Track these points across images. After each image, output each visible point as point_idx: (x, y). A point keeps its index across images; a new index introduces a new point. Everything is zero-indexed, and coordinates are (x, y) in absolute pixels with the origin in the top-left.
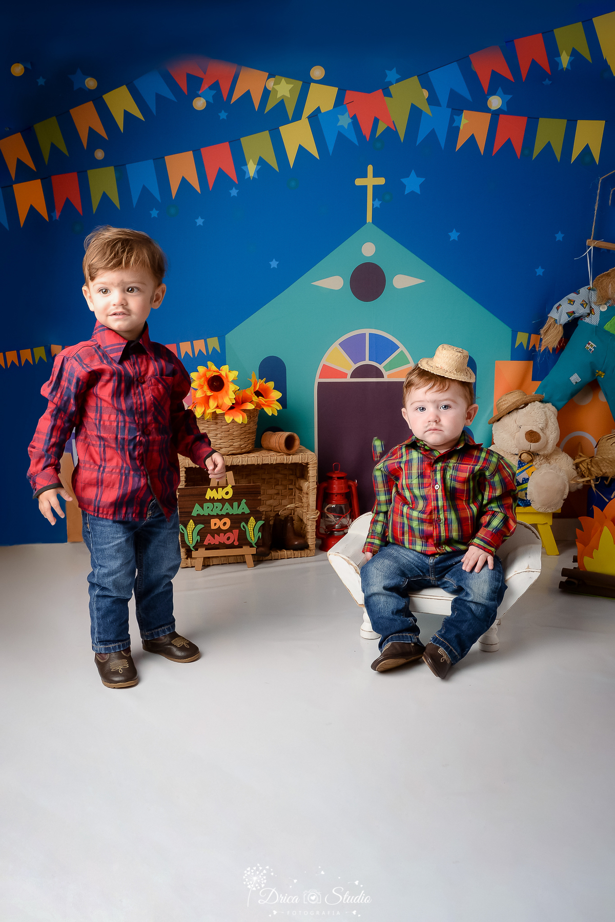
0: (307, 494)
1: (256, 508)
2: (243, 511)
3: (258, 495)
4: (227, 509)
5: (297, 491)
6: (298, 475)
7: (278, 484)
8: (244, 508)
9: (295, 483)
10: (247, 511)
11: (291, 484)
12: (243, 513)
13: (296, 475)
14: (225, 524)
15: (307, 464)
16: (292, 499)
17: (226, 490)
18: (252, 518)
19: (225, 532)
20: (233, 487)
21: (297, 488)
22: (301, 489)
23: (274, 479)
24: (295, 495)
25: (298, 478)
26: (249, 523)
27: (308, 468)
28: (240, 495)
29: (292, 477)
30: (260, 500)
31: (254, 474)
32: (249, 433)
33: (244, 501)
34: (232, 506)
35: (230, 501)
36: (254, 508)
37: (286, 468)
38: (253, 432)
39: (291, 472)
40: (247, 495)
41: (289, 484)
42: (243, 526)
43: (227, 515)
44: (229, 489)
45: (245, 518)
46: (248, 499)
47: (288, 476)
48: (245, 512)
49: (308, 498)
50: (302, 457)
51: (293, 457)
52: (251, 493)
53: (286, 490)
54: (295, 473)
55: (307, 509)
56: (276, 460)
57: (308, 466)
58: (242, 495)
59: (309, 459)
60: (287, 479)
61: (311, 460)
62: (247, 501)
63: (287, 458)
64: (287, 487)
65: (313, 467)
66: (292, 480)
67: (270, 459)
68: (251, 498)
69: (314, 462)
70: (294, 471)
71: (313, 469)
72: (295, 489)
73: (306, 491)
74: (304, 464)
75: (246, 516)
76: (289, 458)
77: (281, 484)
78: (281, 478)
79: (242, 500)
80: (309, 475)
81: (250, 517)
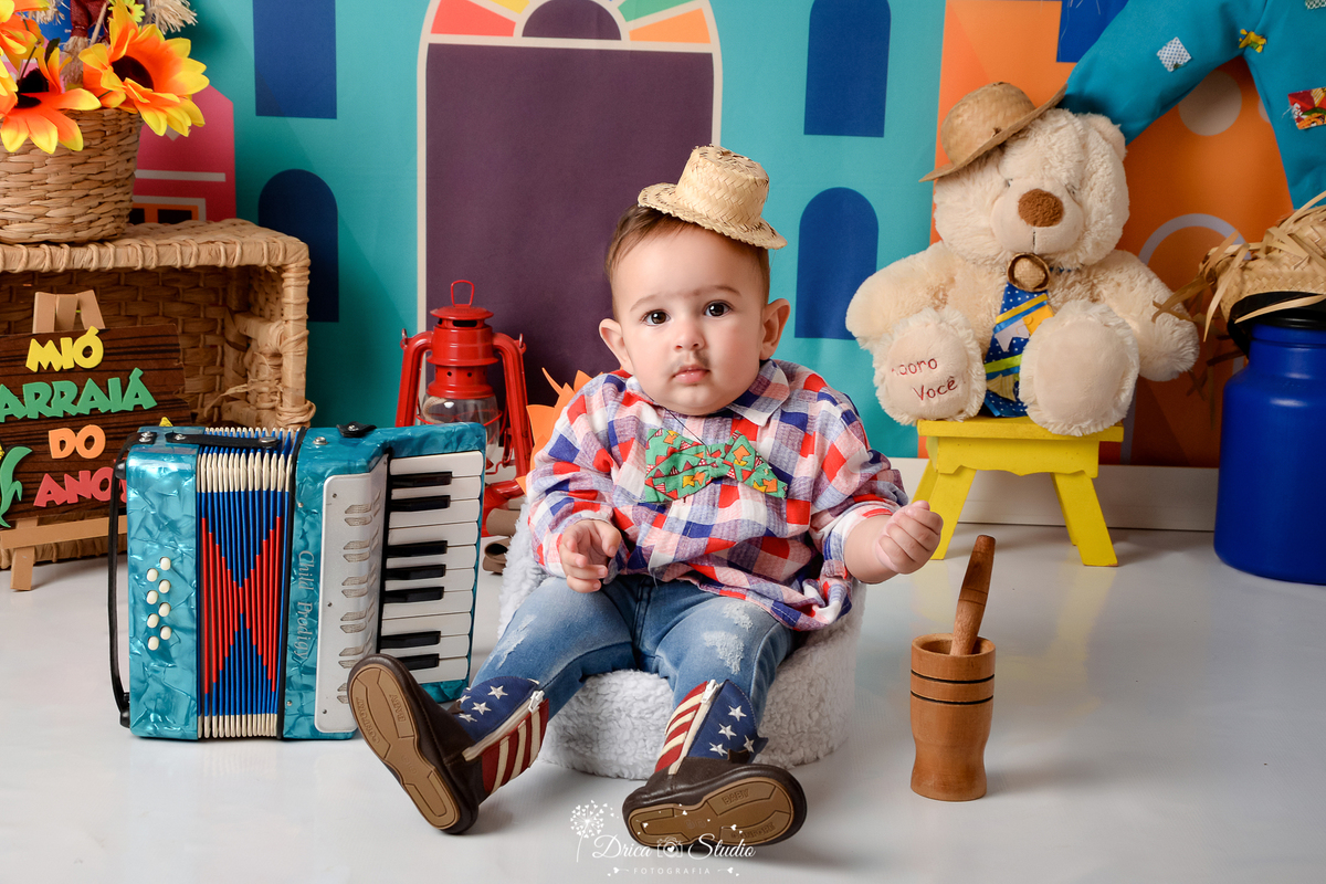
0: (277, 355)
1: (172, 393)
2: (137, 402)
3: (174, 355)
4: (92, 398)
5: (231, 354)
6: (234, 304)
8: (136, 394)
9: (223, 328)
10: (148, 402)
11: (212, 332)
12: (138, 408)
13: (225, 304)
14: (89, 442)
15: (281, 269)
16: (215, 375)
17: (82, 342)
18: (164, 423)
19: (93, 465)
20: (100, 334)
21: (228, 342)
22: (245, 344)
23: (163, 316)
24: (222, 365)
25: (233, 313)
27: (282, 280)
28: (124, 357)
29: (213, 312)
30: (179, 369)
33: (137, 373)
34: (105, 388)
35: (100, 374)
36: (165, 393)
37: (198, 286)
39: (212, 298)
40: (141, 356)
41: (206, 333)
43: (95, 416)
44: (91, 338)
45: (144, 422)
46: (146, 367)
47: (202, 308)
48: (141, 406)
49: (280, 365)
50: (268, 248)
51: (245, 247)
52: (152, 349)
53: (195, 350)
54: (224, 300)
55: (278, 398)
56: (198, 255)
57: (284, 275)
58: (130, 357)
59: (289, 255)
60: (198, 317)
61: (293, 259)
62: (146, 373)
63: (229, 252)
64: (199, 341)
65: (298, 279)
66: (215, 320)
67: (181, 253)
68: (153, 365)
69: (302, 263)
70: (221, 294)
71: (298, 283)
72: (223, 347)
73: (269, 349)
74: (274, 268)
75: (146, 417)
76: (234, 252)
77: (183, 332)
78: (184, 315)
79: (131, 371)
80: (285, 300)
81: (160, 420)
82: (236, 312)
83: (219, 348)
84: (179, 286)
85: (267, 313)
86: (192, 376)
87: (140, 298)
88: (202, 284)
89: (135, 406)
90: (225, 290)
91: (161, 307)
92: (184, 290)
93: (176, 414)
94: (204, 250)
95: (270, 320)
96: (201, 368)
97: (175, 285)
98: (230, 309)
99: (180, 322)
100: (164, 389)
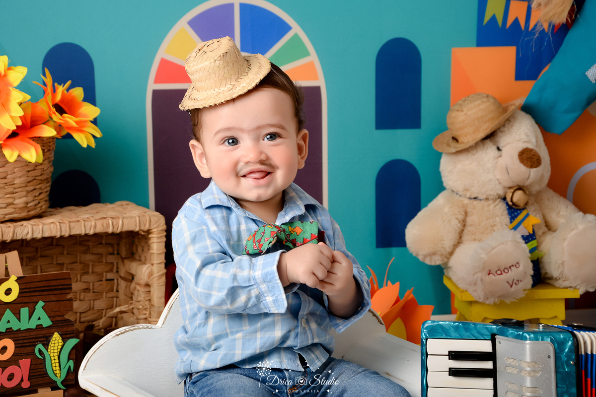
0: (148, 285)
1: (63, 316)
2: (39, 322)
4: (8, 321)
5: (123, 284)
6: (124, 254)
7: (87, 273)
8: (41, 317)
9: (117, 268)
10: (46, 322)
11: (111, 271)
12: (39, 327)
13: (118, 253)
14: (3, 350)
15: (149, 232)
16: (113, 297)
17: (5, 286)
18: (56, 336)
19: (4, 365)
20: (18, 280)
21: (121, 277)
22: (131, 278)
23: (80, 263)
24: (117, 291)
25: (123, 259)
26: (51, 345)
27: (150, 238)
28: (33, 294)
29: (111, 259)
30: (71, 300)
31: (42, 256)
32: (42, 181)
33: (41, 304)
34: (18, 315)
35: (15, 306)
36: (59, 316)
37: (101, 243)
38: (47, 179)
39: (110, 250)
40: (45, 293)
41: (107, 272)
42: (40, 351)
43: (9, 333)
44: (12, 283)
45: (42, 336)
46: (47, 300)
47: (104, 257)
48: (42, 325)
49: (150, 291)
50: (139, 220)
51: (124, 220)
52: (53, 288)
53: (101, 283)
54: (118, 250)
55: (148, 313)
56: (95, 227)
57: (150, 236)
58: (37, 294)
59: (152, 223)
60: (102, 262)
61: (155, 226)
62: (46, 303)
63: (114, 224)
64: (103, 277)
65: (159, 238)
66: (112, 263)
67: (85, 226)
68: (53, 298)
69: (161, 228)
70: (116, 247)
71: (159, 240)
72: (117, 280)
73: (143, 282)
74: (144, 232)
75: (44, 332)
76: (118, 223)
77: (93, 272)
78: (93, 262)
79: (37, 303)
80: (151, 251)
81: (53, 333)
82: (125, 258)
83: (116, 281)
84: (90, 244)
85: (143, 259)
86: (99, 299)
87: (65, 252)
88: (104, 242)
89: (37, 325)
90: (118, 245)
91: (78, 258)
92: (93, 246)
93: (65, 329)
94: (99, 223)
95: (144, 263)
96: (104, 294)
97: (87, 243)
98: (121, 257)
99: (91, 266)
100: (59, 314)
